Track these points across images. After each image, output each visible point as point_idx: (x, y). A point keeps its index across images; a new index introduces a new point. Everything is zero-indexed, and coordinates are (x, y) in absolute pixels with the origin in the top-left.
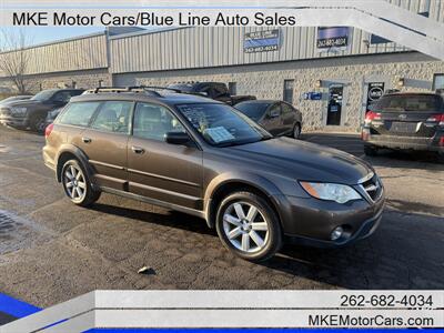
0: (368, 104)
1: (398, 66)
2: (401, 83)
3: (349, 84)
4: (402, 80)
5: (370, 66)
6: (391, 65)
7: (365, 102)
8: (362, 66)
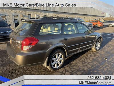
0: (15, 21)
1: (20, 11)
2: (22, 16)
3: (8, 15)
4: (22, 15)
5: (13, 10)
6: (19, 11)
7: (14, 21)
8: (11, 10)
